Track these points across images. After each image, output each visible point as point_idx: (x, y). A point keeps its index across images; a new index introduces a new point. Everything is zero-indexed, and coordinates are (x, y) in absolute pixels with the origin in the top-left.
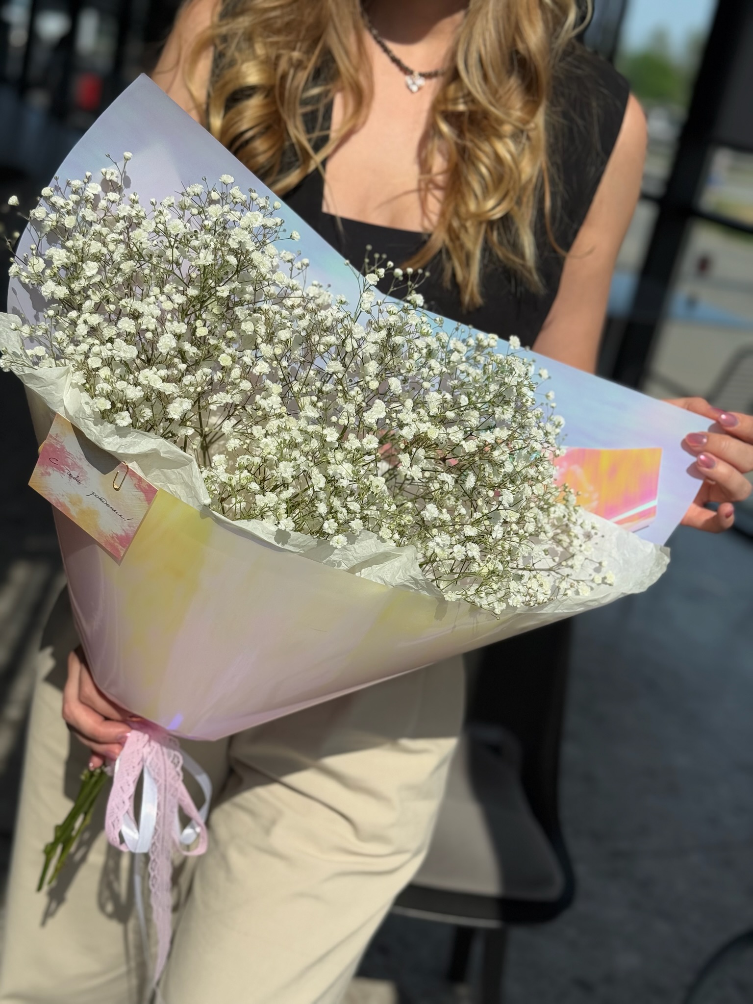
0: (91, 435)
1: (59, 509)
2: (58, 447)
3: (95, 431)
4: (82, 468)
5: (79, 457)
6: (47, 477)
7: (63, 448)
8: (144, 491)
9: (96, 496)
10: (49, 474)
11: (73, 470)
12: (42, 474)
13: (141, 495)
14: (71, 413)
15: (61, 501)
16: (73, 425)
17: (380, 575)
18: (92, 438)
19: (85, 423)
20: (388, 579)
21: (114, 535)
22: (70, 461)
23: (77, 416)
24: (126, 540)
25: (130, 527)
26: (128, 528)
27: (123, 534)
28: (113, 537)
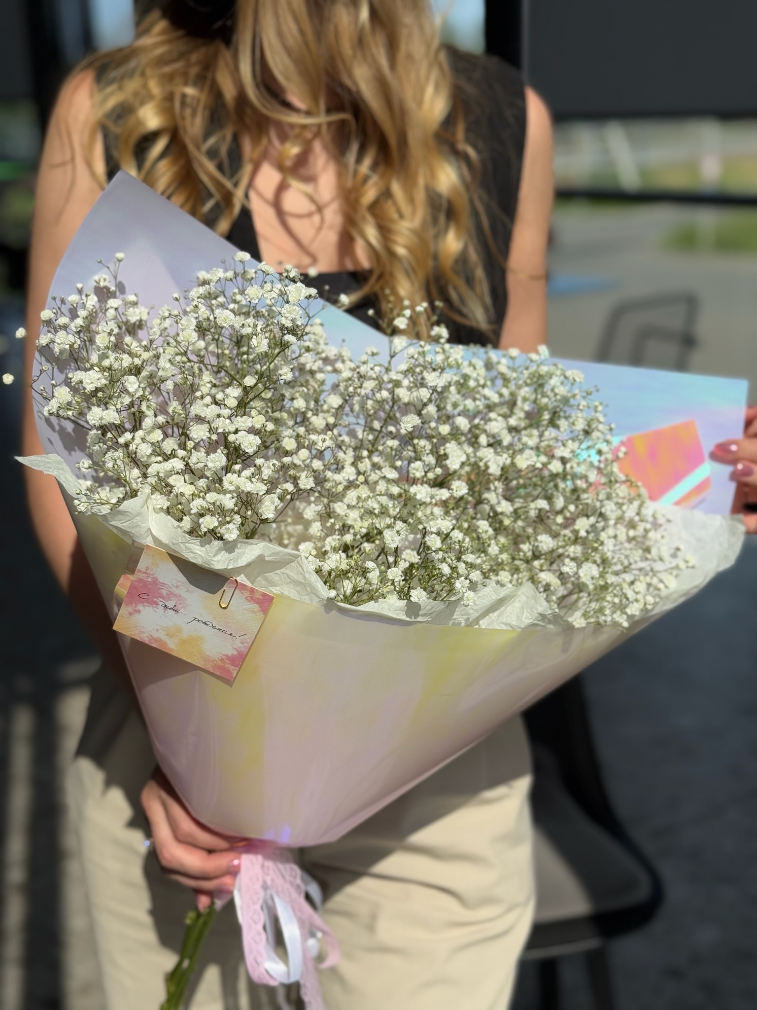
0: (196, 558)
1: (154, 645)
2: (149, 580)
3: (200, 553)
4: (180, 596)
5: (175, 585)
6: (137, 615)
7: (155, 581)
8: (258, 602)
9: (199, 621)
10: (139, 612)
11: (169, 599)
12: (130, 614)
13: (256, 607)
14: (165, 541)
15: (155, 636)
16: (168, 553)
17: (504, 621)
18: (198, 561)
19: (186, 547)
20: (514, 623)
21: (224, 657)
22: (164, 592)
23: (175, 542)
24: (239, 659)
25: (243, 643)
26: (240, 645)
27: (235, 653)
28: (222, 660)
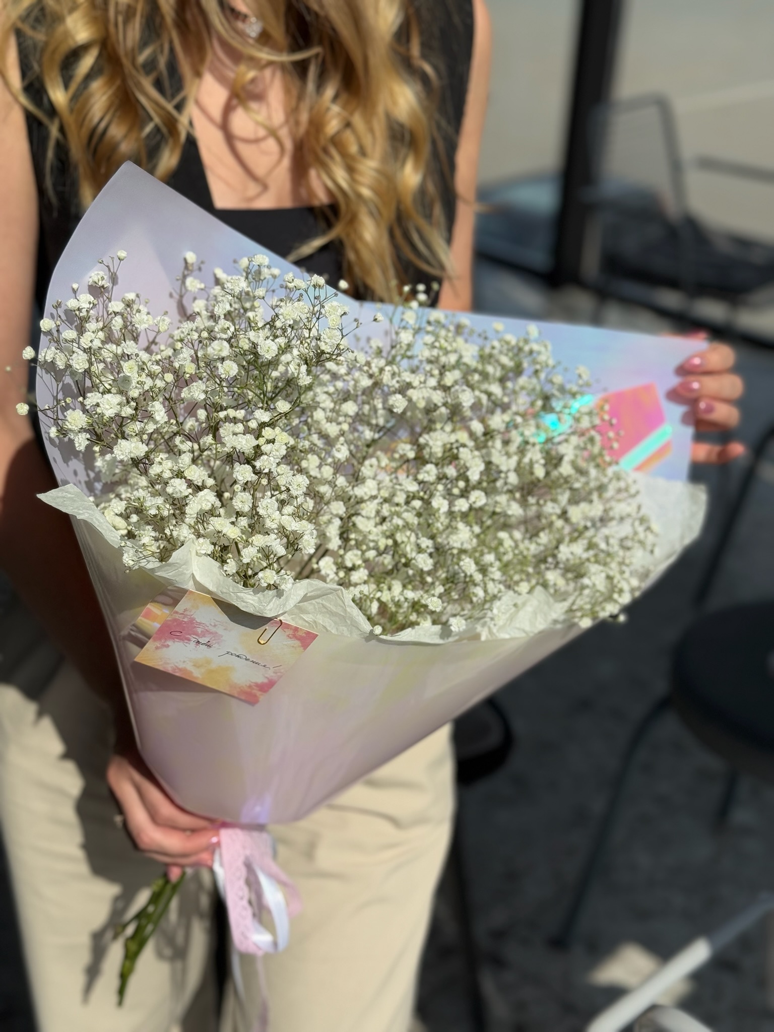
0: (247, 607)
1: (177, 674)
2: (186, 620)
3: (252, 602)
4: (217, 633)
5: (213, 624)
6: (165, 649)
7: (192, 621)
8: (300, 639)
9: (232, 654)
10: (168, 646)
11: (204, 636)
12: (157, 648)
13: (297, 643)
14: (211, 588)
15: (180, 667)
16: (213, 599)
19: (237, 596)
21: (252, 684)
22: (199, 630)
23: (225, 591)
24: (266, 687)
25: (276, 673)
26: (272, 674)
27: (266, 681)
28: (250, 687)
